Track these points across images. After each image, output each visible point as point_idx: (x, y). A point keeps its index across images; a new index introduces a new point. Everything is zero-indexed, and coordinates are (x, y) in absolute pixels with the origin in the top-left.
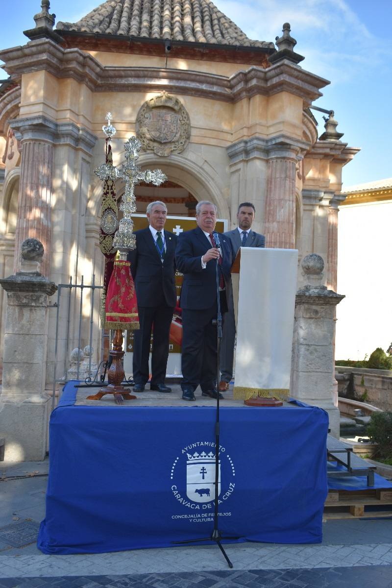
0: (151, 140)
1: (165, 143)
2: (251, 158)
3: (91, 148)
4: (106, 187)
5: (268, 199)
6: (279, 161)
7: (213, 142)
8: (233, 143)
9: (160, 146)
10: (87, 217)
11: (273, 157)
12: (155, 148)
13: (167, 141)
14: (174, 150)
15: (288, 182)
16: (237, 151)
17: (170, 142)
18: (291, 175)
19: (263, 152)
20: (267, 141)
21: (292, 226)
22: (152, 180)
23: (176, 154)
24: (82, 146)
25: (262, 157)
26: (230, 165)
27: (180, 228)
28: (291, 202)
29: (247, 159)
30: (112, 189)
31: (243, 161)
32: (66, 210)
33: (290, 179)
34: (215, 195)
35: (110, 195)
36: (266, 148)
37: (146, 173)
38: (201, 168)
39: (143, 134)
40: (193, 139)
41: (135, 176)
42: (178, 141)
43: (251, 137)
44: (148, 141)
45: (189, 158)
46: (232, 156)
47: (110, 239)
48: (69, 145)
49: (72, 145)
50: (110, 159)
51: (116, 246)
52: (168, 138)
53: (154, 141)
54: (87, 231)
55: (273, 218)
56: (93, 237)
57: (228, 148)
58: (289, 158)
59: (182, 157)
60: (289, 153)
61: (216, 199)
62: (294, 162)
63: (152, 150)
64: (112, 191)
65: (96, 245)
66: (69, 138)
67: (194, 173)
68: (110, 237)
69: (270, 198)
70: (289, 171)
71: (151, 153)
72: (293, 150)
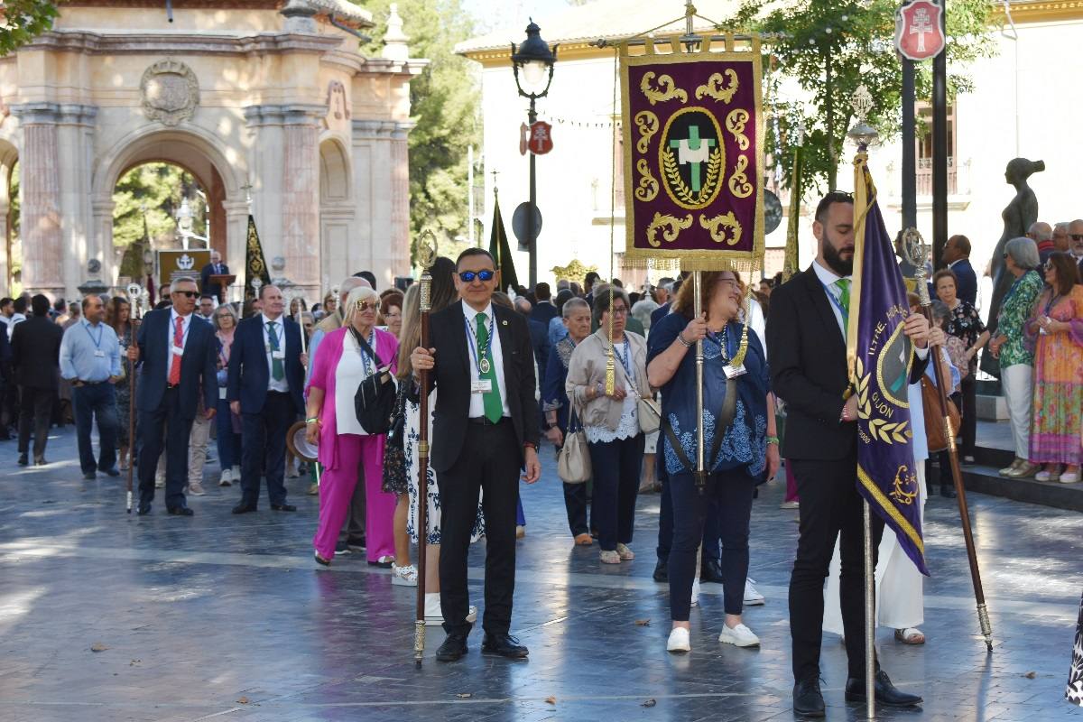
0: (157, 109)
1: (173, 112)
2: (265, 123)
3: (92, 120)
5: (286, 168)
6: (294, 127)
9: (166, 115)
10: (93, 194)
11: (287, 123)
12: (162, 117)
14: (183, 118)
15: (304, 150)
16: (252, 114)
17: (178, 110)
18: (309, 142)
19: (277, 118)
20: (281, 107)
23: (186, 121)
24: (84, 121)
25: (277, 123)
26: (246, 127)
28: (310, 170)
29: (261, 124)
31: (258, 125)
36: (281, 114)
39: (148, 103)
40: (203, 103)
42: (186, 108)
44: (154, 110)
45: (199, 125)
46: (247, 117)
48: (71, 124)
49: (75, 123)
52: (175, 106)
53: (161, 109)
54: (95, 209)
55: (291, 188)
56: (101, 215)
57: (243, 108)
58: (304, 125)
59: (191, 124)
60: (305, 118)
62: (311, 127)
63: (159, 119)
65: (104, 223)
66: (70, 117)
70: (306, 138)
71: (159, 122)
72: (309, 115)
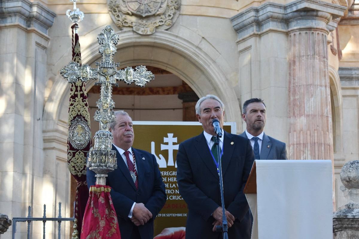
0: (128, 14)
1: (147, 17)
2: (265, 30)
3: (47, 29)
4: (74, 88)
5: (292, 85)
6: (303, 33)
7: (212, 12)
8: (240, 12)
9: (140, 21)
10: (45, 121)
11: (295, 28)
12: (134, 24)
13: (150, 14)
14: (159, 25)
15: (317, 61)
16: (246, 22)
17: (154, 16)
18: (322, 52)
19: (281, 22)
20: (285, 8)
21: (328, 121)
22: (135, 79)
23: (163, 31)
24: (35, 27)
25: (280, 29)
26: (238, 42)
27: (174, 137)
28: (323, 88)
29: (259, 33)
30: (81, 90)
31: (255, 35)
32: (15, 113)
33: (319, 56)
34: (219, 83)
35: (79, 99)
36: (285, 16)
37: (127, 72)
38: (197, 47)
39: (118, 7)
40: (185, 10)
41: (112, 76)
42: (164, 14)
43: (263, 3)
44: (124, 16)
45: (180, 35)
46: (238, 30)
47: (81, 156)
48: (18, 26)
49: (23, 26)
50: (78, 52)
51: (91, 166)
52: (151, 10)
53: (133, 15)
54: (45, 140)
55: (300, 111)
56: (53, 148)
57: (233, 20)
58: (317, 29)
59: (170, 34)
60: (317, 21)
61: (220, 89)
62: (324, 34)
63: (129, 26)
64: (82, 92)
65: (57, 159)
66: (17, 18)
67: (189, 56)
68: (82, 153)
69: (294, 84)
70: (319, 45)
71: (129, 31)
72: (321, 17)
